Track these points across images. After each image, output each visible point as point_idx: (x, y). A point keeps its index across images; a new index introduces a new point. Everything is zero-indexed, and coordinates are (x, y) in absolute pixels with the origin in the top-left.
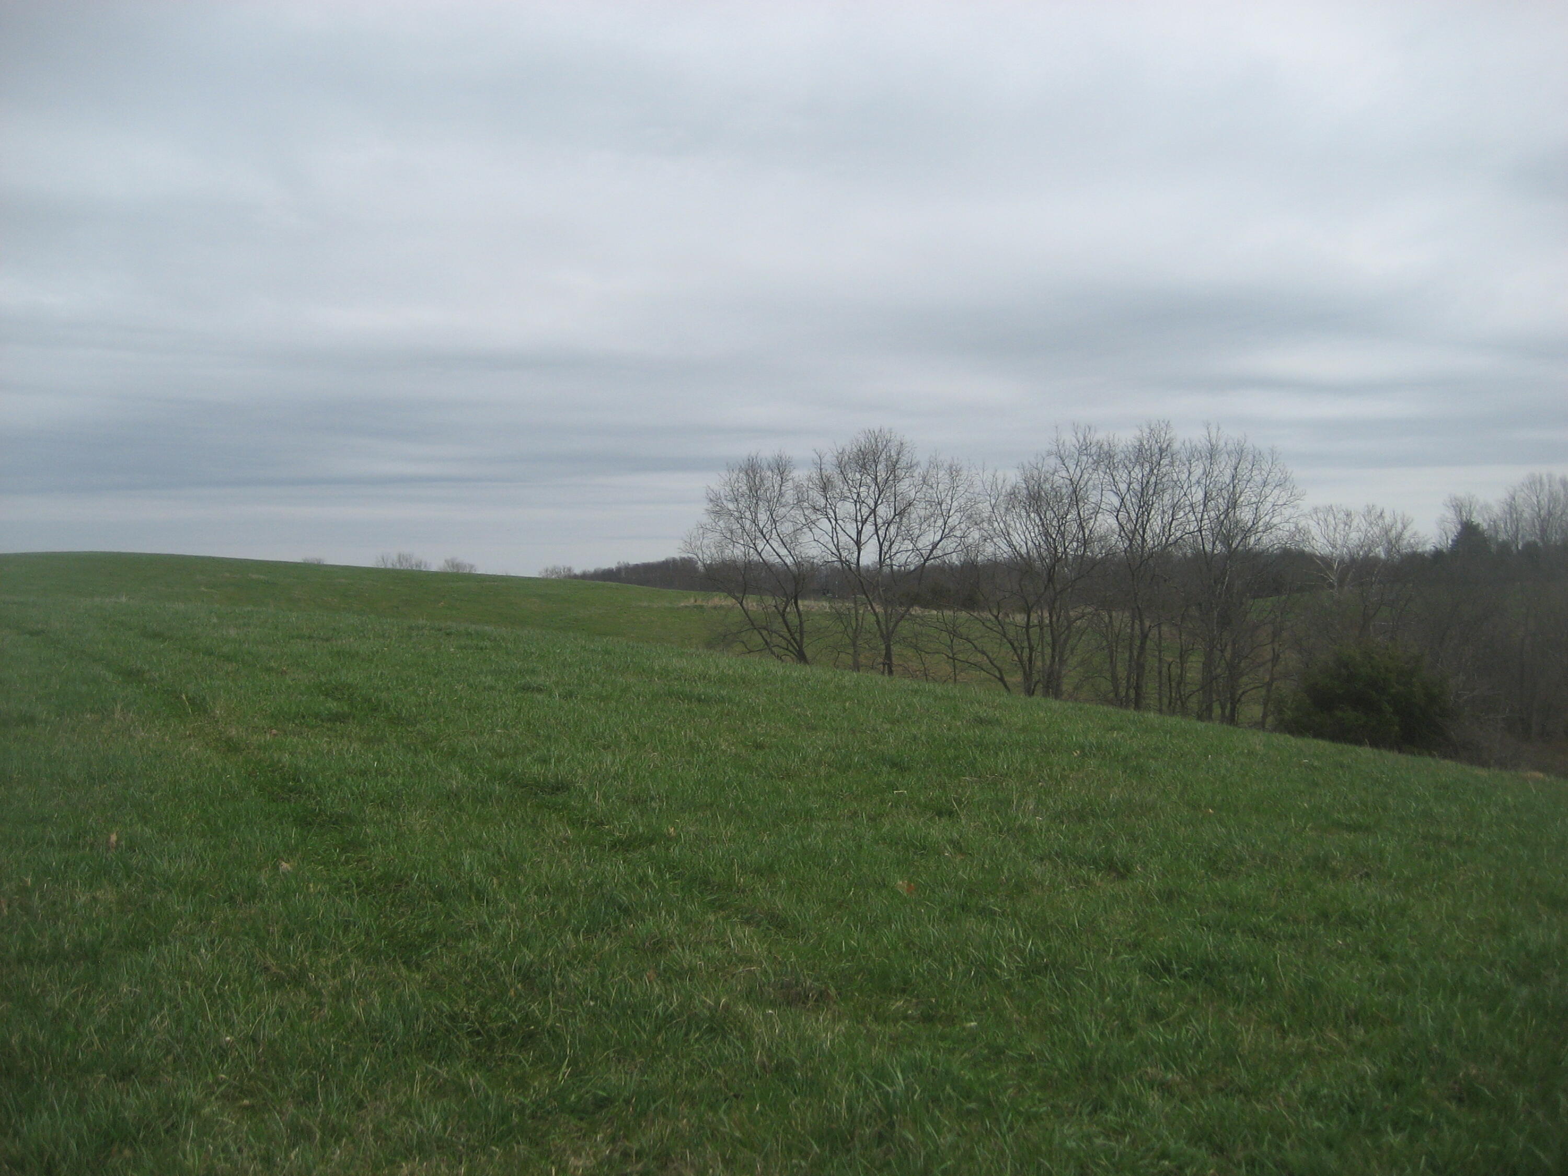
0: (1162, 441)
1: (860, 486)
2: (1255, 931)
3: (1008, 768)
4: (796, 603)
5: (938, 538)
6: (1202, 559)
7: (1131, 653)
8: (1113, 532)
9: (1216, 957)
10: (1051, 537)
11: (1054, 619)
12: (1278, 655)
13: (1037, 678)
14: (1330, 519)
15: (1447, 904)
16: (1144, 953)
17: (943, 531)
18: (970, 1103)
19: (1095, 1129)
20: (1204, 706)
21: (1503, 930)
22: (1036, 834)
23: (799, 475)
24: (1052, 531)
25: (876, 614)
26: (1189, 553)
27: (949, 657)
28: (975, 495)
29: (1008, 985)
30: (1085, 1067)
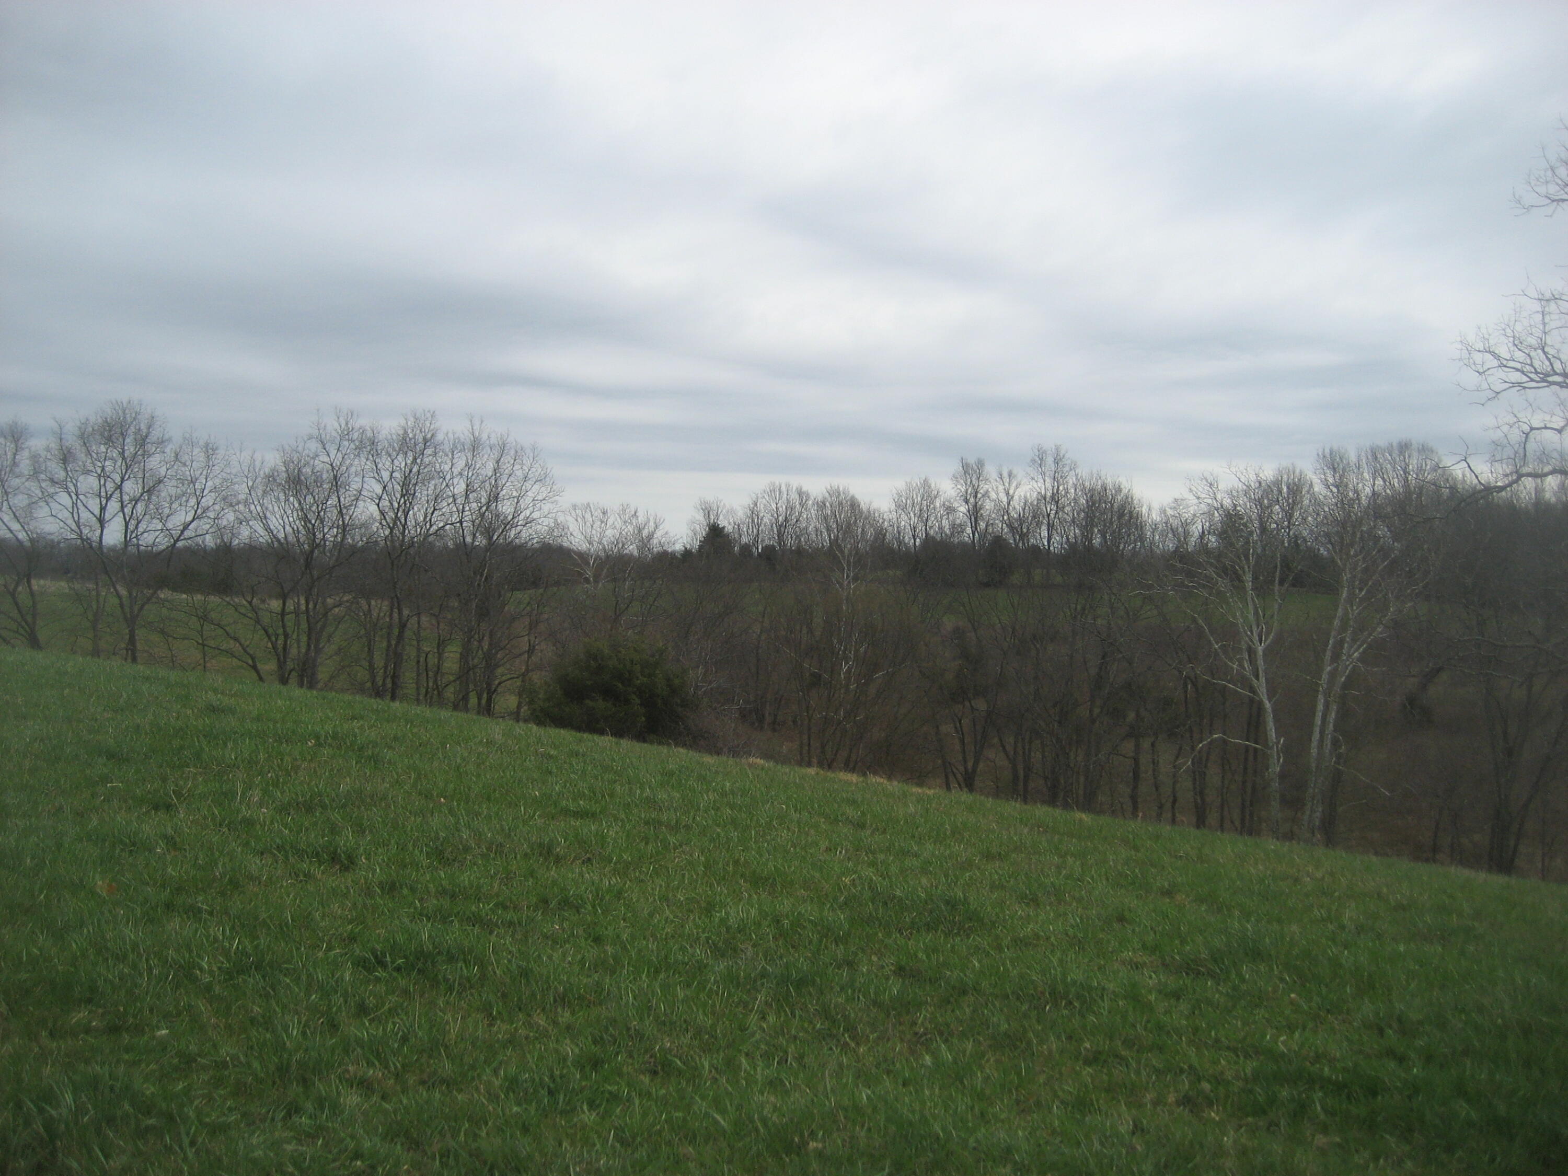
0: (427, 431)
1: (105, 460)
2: (475, 920)
3: (236, 758)
4: (29, 582)
5: (189, 518)
6: (464, 550)
7: (389, 641)
8: (375, 520)
9: (431, 947)
10: (310, 522)
11: (311, 606)
12: (534, 647)
13: (292, 667)
14: (588, 516)
15: (661, 886)
16: (357, 947)
17: (196, 512)
18: (150, 1119)
19: (288, 1134)
20: (461, 696)
21: (709, 909)
22: (258, 827)
23: (37, 444)
24: (312, 517)
25: (119, 597)
26: (450, 544)
27: (198, 643)
28: (233, 477)
29: (209, 988)
30: (283, 1070)
